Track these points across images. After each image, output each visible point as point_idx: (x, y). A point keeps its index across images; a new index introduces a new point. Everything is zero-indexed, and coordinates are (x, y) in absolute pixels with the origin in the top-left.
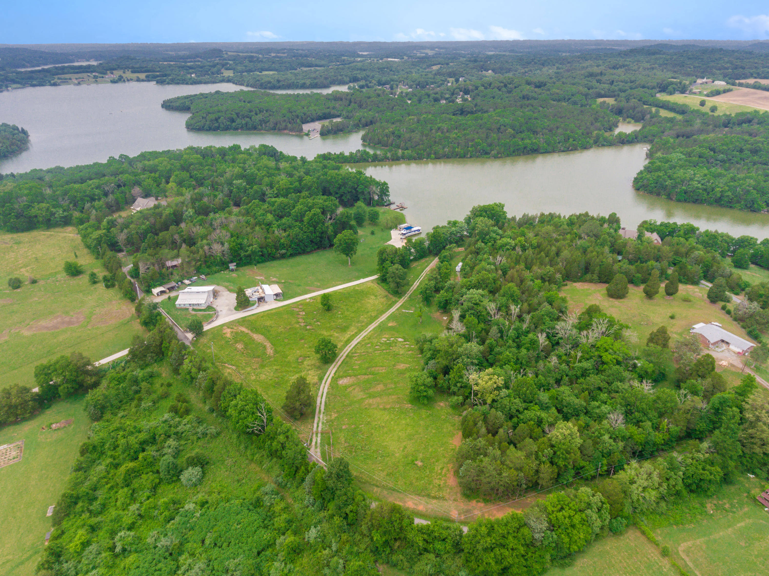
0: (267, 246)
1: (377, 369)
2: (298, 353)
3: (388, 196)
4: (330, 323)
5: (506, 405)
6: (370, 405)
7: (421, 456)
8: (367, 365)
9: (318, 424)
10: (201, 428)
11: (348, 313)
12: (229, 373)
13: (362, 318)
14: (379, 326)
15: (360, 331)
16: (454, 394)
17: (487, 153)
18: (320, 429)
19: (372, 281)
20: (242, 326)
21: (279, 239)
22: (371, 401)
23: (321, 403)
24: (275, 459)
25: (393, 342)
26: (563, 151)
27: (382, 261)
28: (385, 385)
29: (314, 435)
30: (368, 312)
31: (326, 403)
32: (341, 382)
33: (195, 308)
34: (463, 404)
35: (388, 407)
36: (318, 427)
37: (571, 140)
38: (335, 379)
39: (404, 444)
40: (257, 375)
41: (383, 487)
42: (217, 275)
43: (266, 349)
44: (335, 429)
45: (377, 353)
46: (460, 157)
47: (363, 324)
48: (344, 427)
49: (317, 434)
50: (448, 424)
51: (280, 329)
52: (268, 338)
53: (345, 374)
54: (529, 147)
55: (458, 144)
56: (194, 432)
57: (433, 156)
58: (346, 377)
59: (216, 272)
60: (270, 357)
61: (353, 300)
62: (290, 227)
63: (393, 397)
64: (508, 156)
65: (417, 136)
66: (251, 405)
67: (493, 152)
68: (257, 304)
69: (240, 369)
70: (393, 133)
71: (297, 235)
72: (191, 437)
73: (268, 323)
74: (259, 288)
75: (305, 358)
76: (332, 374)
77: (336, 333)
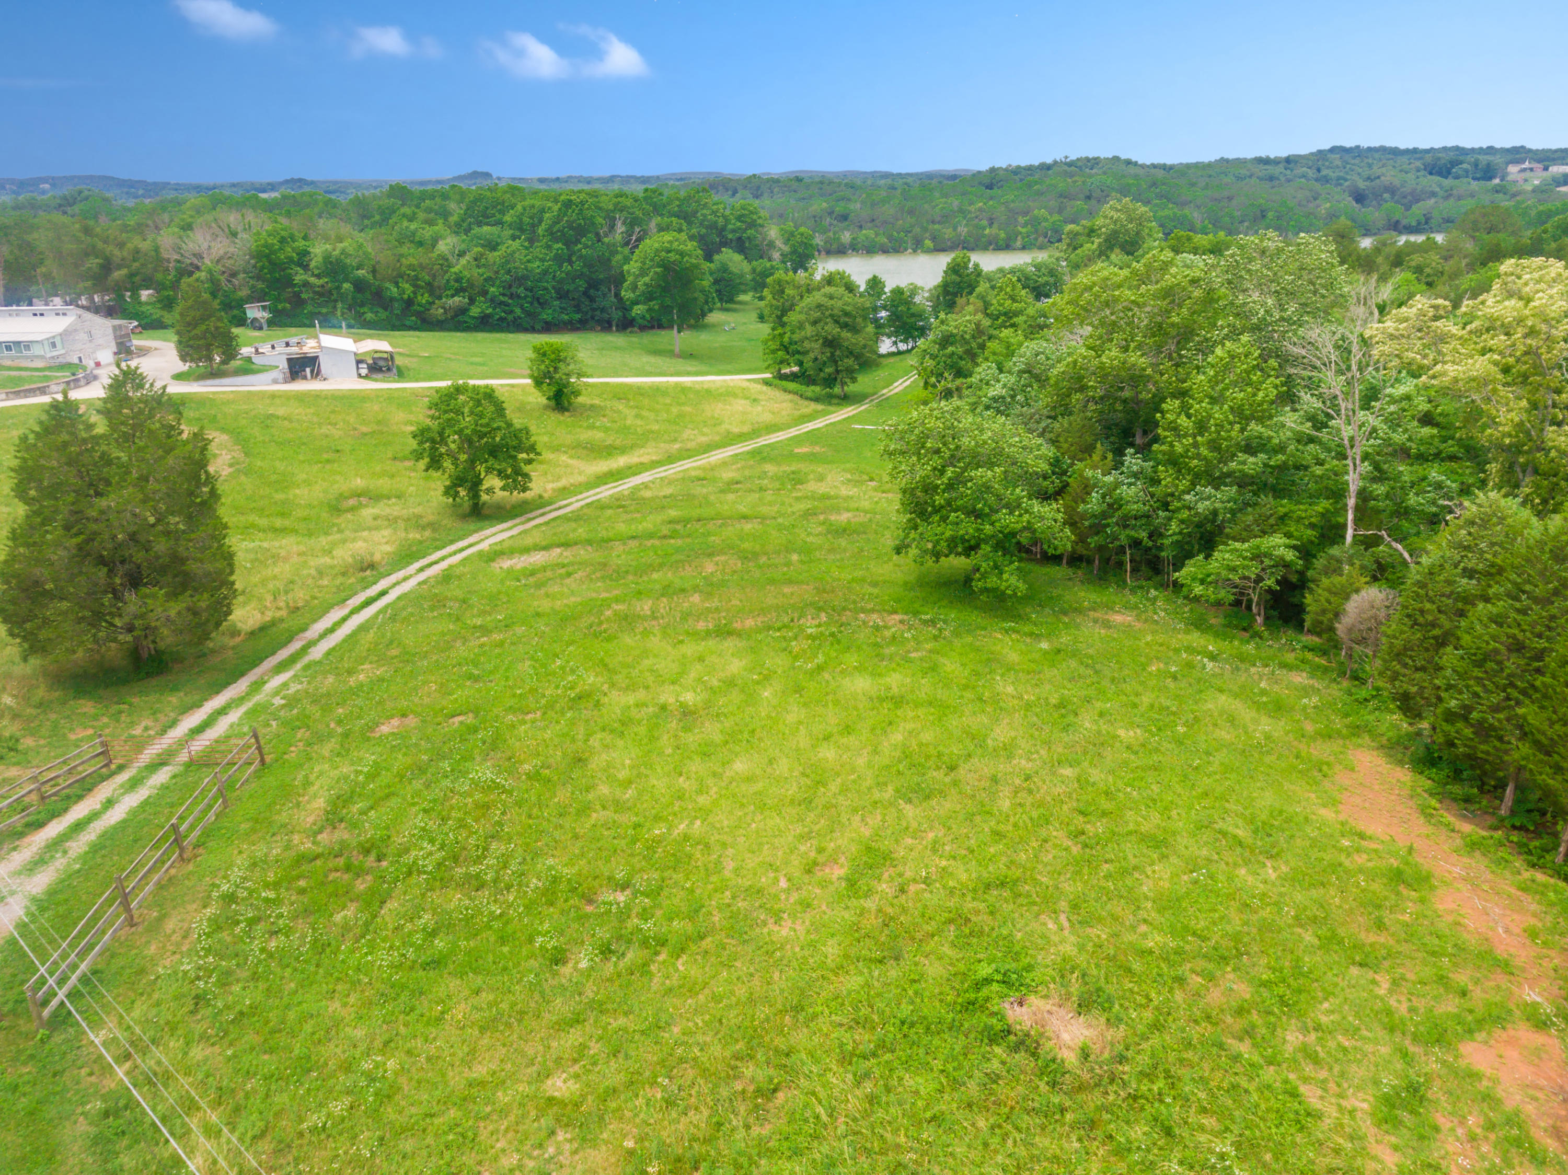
0: (402, 275)
6: (631, 619)
9: (215, 716)
11: (640, 422)
13: (689, 434)
14: (757, 451)
19: (747, 380)
21: (446, 264)
22: (642, 607)
30: (718, 425)
32: (507, 563)
35: (751, 624)
36: (200, 730)
38: (486, 557)
39: (861, 831)
46: (998, 248)
47: (692, 447)
48: (384, 729)
51: (325, 430)
53: (545, 544)
55: (991, 220)
57: (928, 244)
58: (545, 548)
61: (666, 400)
62: (494, 247)
65: (887, 212)
68: (276, 375)
70: (831, 212)
73: (280, 411)
74: (311, 341)
75: (375, 497)
76: (484, 546)
77: (571, 457)
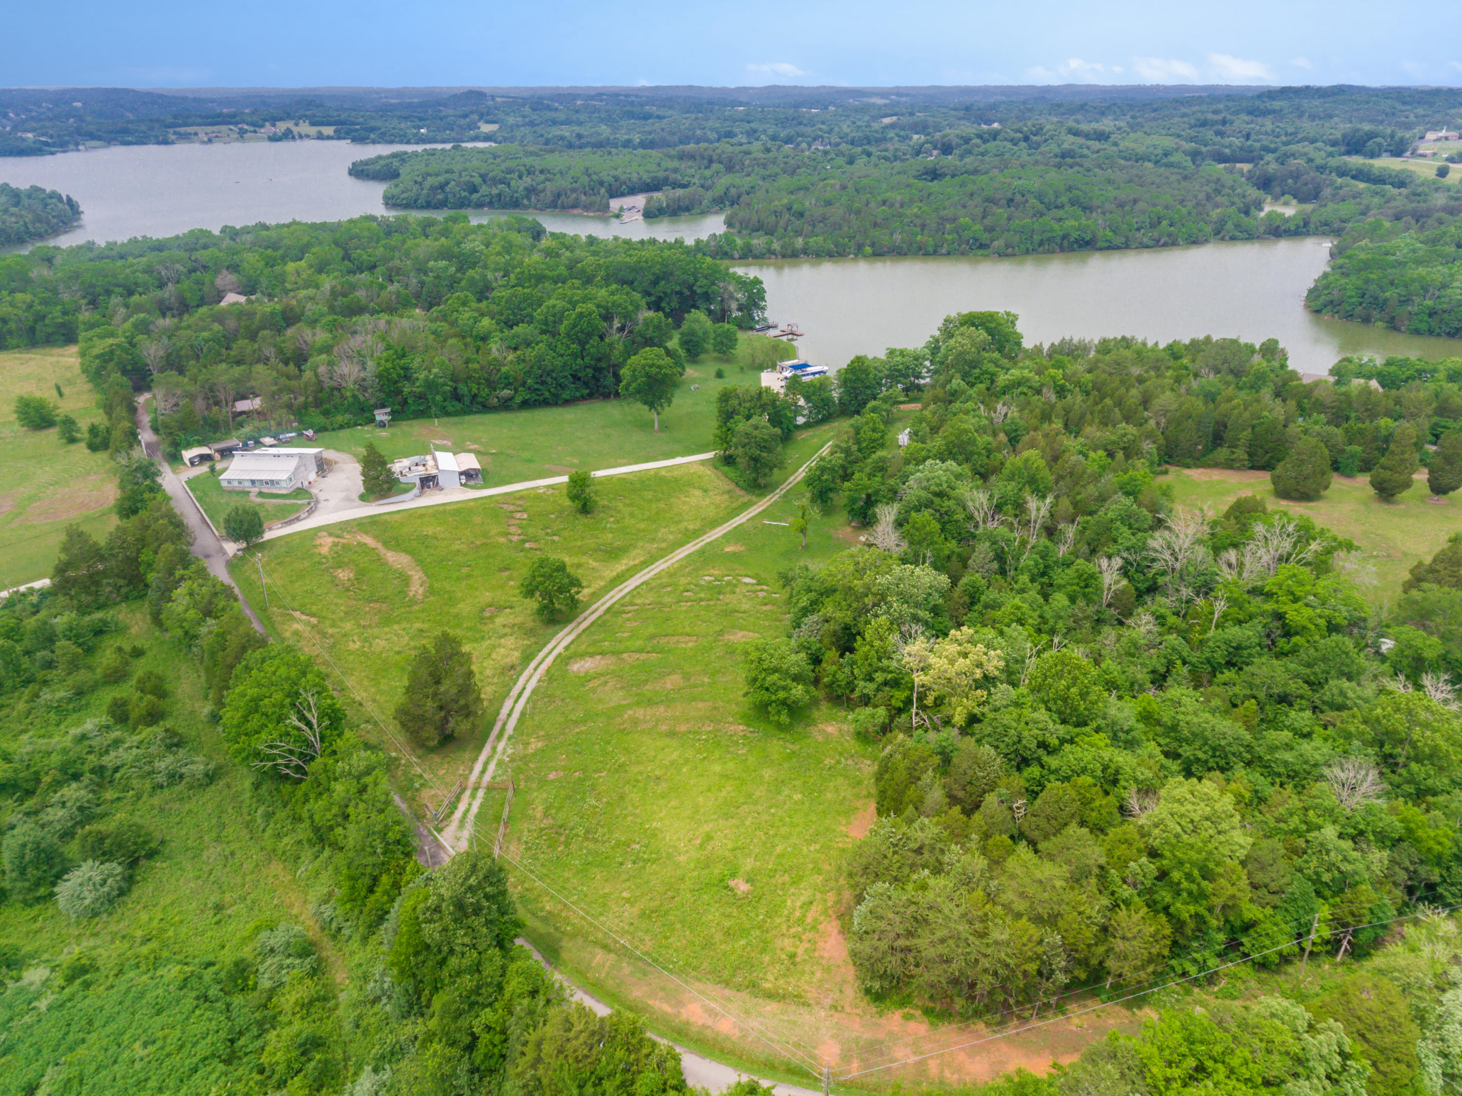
0: (470, 377)
1: (676, 639)
2: (487, 596)
3: (763, 309)
4: (583, 538)
5: (1006, 728)
6: (635, 722)
7: (748, 864)
8: (652, 630)
9: (486, 764)
10: (170, 759)
11: (632, 521)
12: (296, 633)
13: (662, 533)
14: (702, 552)
15: (651, 560)
16: (866, 701)
17: (982, 246)
18: (487, 778)
19: (703, 463)
20: (366, 533)
21: (498, 364)
22: (640, 713)
23: (509, 715)
24: (327, 853)
25: (729, 583)
26: (1147, 247)
27: (727, 416)
28: (687, 677)
29: (468, 793)
30: (680, 521)
31: (523, 714)
32: (575, 667)
33: (265, 490)
34: (885, 729)
35: (683, 728)
36: (483, 772)
37: (1165, 223)
38: (565, 660)
39: (706, 828)
40: (365, 640)
41: (624, 953)
42: (344, 433)
43: (407, 585)
44: (528, 779)
45: (684, 606)
46: (927, 254)
47: (664, 545)
48: (552, 776)
49: (476, 789)
50: (840, 780)
51: (457, 546)
52: (420, 563)
53: (591, 650)
54: (1075, 235)
55: (923, 227)
56: (147, 768)
57: (868, 249)
58: (592, 655)
59: (341, 427)
60: (413, 602)
61: (649, 495)
62: (528, 344)
63: (700, 705)
64: (1027, 252)
65: (837, 212)
66: (278, 696)
67: (996, 243)
68: (416, 491)
69: (328, 623)
70: (789, 209)
71: (540, 359)
72: (135, 782)
73: (430, 531)
74: (429, 458)
75: (501, 608)
76: (560, 649)
77: (595, 560)
